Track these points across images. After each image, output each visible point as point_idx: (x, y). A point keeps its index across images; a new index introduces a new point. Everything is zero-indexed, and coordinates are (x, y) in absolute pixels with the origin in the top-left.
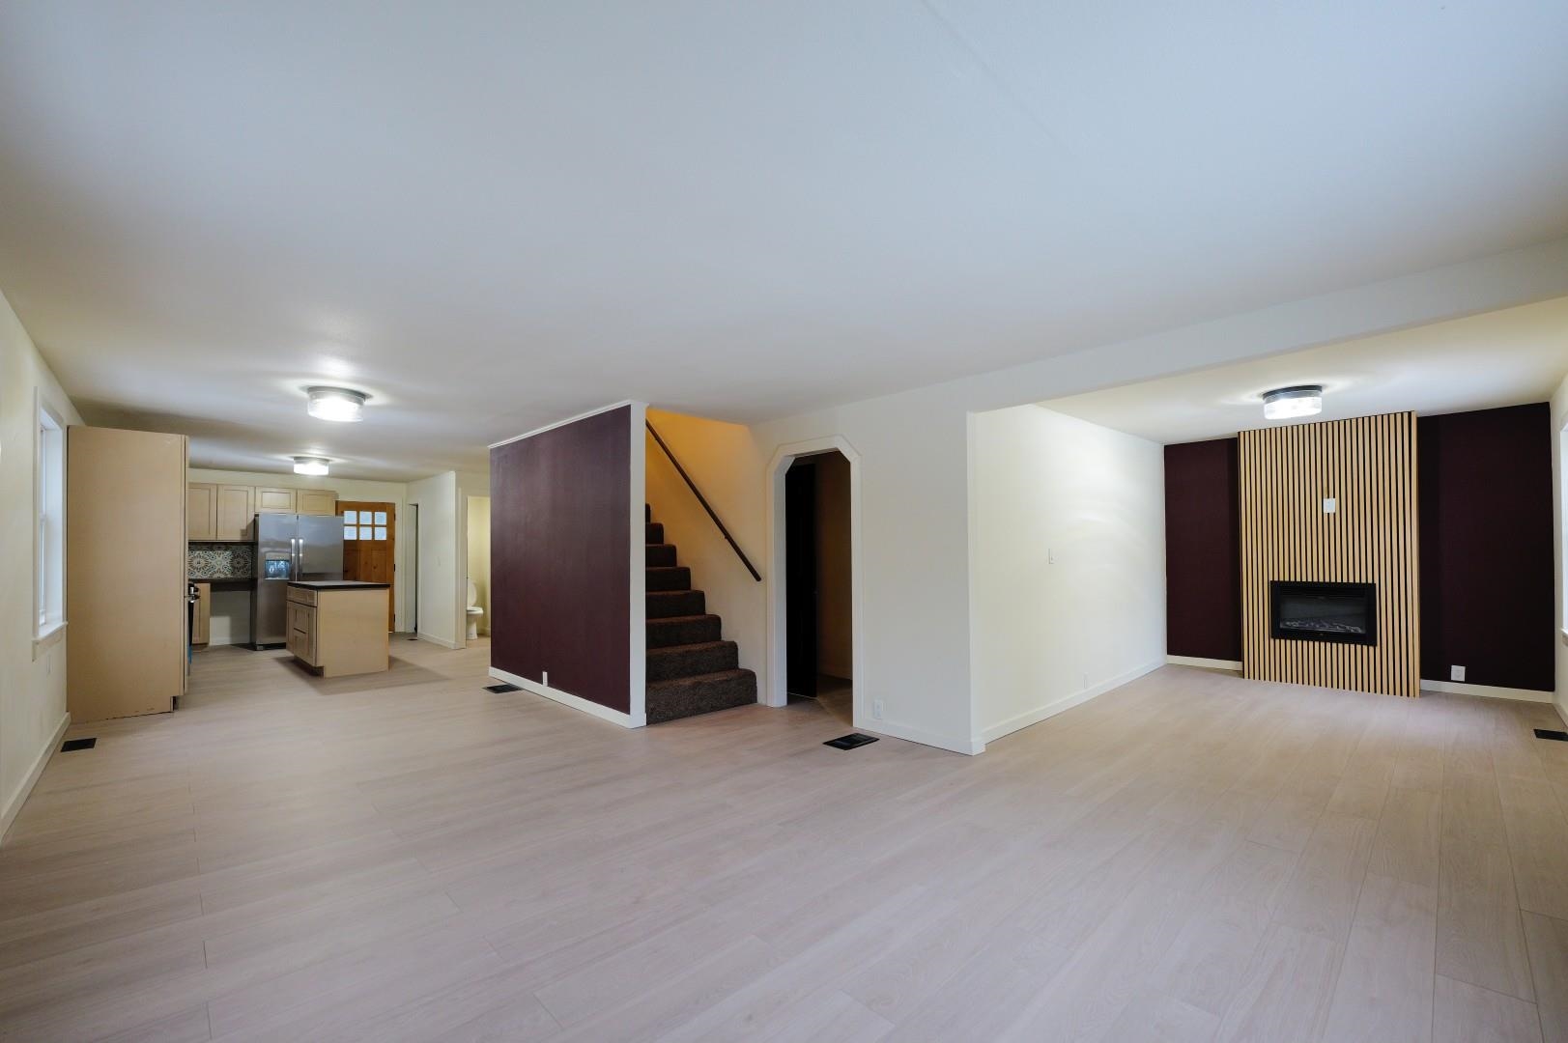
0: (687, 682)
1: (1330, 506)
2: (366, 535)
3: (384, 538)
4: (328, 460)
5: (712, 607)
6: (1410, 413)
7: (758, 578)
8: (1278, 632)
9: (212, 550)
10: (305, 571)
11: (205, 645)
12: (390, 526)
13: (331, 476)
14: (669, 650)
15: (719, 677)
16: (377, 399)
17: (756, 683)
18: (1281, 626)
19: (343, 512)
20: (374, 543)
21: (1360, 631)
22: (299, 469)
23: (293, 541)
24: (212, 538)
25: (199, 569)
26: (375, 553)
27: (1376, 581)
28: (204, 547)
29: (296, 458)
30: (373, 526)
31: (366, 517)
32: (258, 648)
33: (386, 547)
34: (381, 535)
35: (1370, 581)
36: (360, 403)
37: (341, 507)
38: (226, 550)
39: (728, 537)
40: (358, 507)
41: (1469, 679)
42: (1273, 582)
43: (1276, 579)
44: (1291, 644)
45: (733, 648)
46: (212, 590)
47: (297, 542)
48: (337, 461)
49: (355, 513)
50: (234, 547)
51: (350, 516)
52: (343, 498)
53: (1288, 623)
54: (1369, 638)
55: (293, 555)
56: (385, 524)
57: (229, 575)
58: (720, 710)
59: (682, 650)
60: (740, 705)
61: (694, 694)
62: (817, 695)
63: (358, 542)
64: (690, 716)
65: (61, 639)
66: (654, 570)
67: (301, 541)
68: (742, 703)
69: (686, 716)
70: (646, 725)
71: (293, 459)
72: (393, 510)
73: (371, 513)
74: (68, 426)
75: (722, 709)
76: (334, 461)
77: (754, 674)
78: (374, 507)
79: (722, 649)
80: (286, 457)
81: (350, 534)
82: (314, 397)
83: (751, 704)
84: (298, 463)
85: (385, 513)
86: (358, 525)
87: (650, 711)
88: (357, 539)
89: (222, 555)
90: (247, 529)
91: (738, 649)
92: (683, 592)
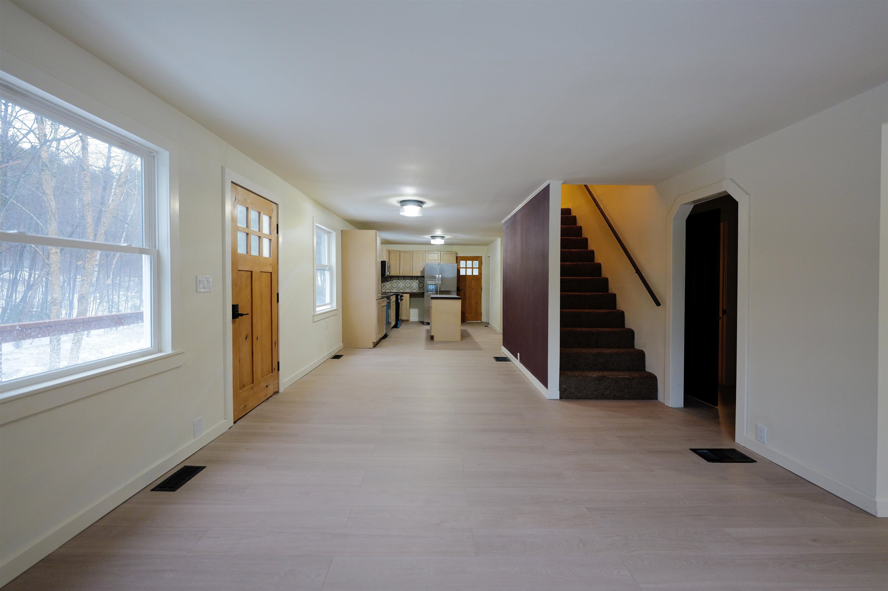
0: (595, 374)
2: (469, 272)
3: (477, 274)
4: (444, 237)
5: (629, 323)
7: (658, 304)
9: (412, 280)
10: (442, 289)
11: (408, 320)
12: (480, 268)
13: (446, 244)
14: (585, 351)
15: (625, 375)
16: (429, 204)
17: (657, 385)
19: (460, 261)
20: (473, 276)
22: (433, 242)
23: (437, 276)
24: (411, 275)
25: (408, 288)
26: (473, 281)
28: (410, 278)
29: (432, 237)
30: (472, 268)
31: (469, 263)
32: (425, 324)
33: (478, 279)
34: (476, 272)
36: (421, 206)
37: (458, 259)
38: (417, 280)
39: (638, 272)
40: (466, 259)
45: (641, 355)
46: (410, 297)
47: (439, 276)
48: (447, 237)
49: (465, 262)
50: (419, 278)
51: (462, 263)
52: (459, 255)
55: (437, 282)
56: (478, 267)
57: (418, 291)
58: (622, 399)
59: (596, 351)
60: (640, 399)
61: (599, 384)
62: (718, 405)
63: (465, 276)
64: (595, 399)
65: (337, 315)
66: (586, 294)
67: (440, 276)
68: (643, 399)
69: (592, 399)
70: (559, 399)
71: (431, 237)
72: (481, 260)
73: (471, 261)
74: (342, 231)
75: (623, 399)
76: (446, 237)
77: (656, 377)
78: (473, 259)
79: (632, 355)
80: (428, 237)
81: (462, 272)
82: (402, 205)
83: (652, 400)
84: (432, 239)
85: (478, 261)
86: (466, 268)
87: (563, 390)
88: (465, 274)
89: (415, 282)
90: (421, 271)
91: (645, 356)
92: (606, 311)
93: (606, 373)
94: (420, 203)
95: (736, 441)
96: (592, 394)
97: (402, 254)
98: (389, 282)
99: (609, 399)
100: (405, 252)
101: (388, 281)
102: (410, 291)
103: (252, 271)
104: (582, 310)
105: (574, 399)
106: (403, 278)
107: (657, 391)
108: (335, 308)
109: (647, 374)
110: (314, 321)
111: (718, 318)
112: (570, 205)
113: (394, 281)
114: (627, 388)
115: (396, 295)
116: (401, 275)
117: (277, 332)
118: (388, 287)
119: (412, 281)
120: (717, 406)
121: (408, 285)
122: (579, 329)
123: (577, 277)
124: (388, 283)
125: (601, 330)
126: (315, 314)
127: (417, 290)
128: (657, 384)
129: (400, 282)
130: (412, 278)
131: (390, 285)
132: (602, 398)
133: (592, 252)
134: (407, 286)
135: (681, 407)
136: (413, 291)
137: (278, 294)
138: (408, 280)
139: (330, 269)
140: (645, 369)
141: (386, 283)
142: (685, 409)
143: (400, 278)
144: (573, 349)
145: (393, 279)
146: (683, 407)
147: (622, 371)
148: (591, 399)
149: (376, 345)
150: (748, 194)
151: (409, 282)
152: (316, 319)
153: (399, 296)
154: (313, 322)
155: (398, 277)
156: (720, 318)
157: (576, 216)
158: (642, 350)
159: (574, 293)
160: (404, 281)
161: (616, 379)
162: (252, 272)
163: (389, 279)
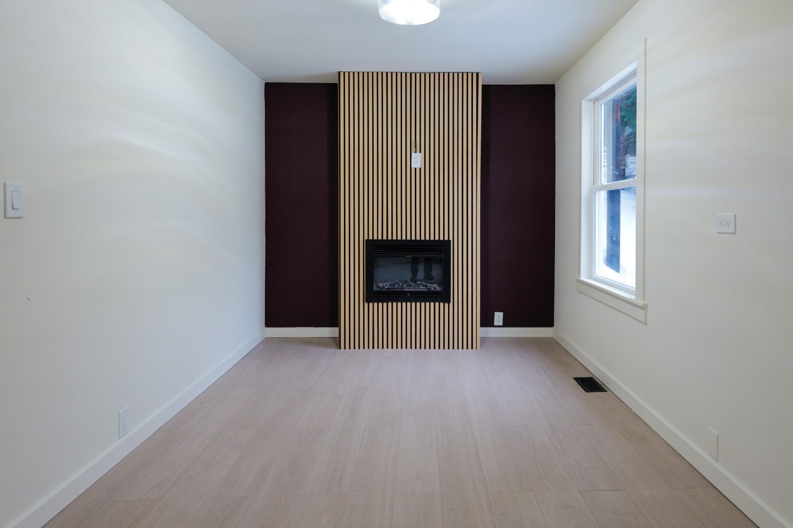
1: (417, 160)
6: (477, 74)
8: (373, 295)
18: (375, 289)
21: (438, 289)
27: (451, 239)
35: (446, 238)
41: (507, 323)
42: (368, 241)
43: (371, 238)
44: (382, 306)
53: (380, 285)
54: (444, 296)
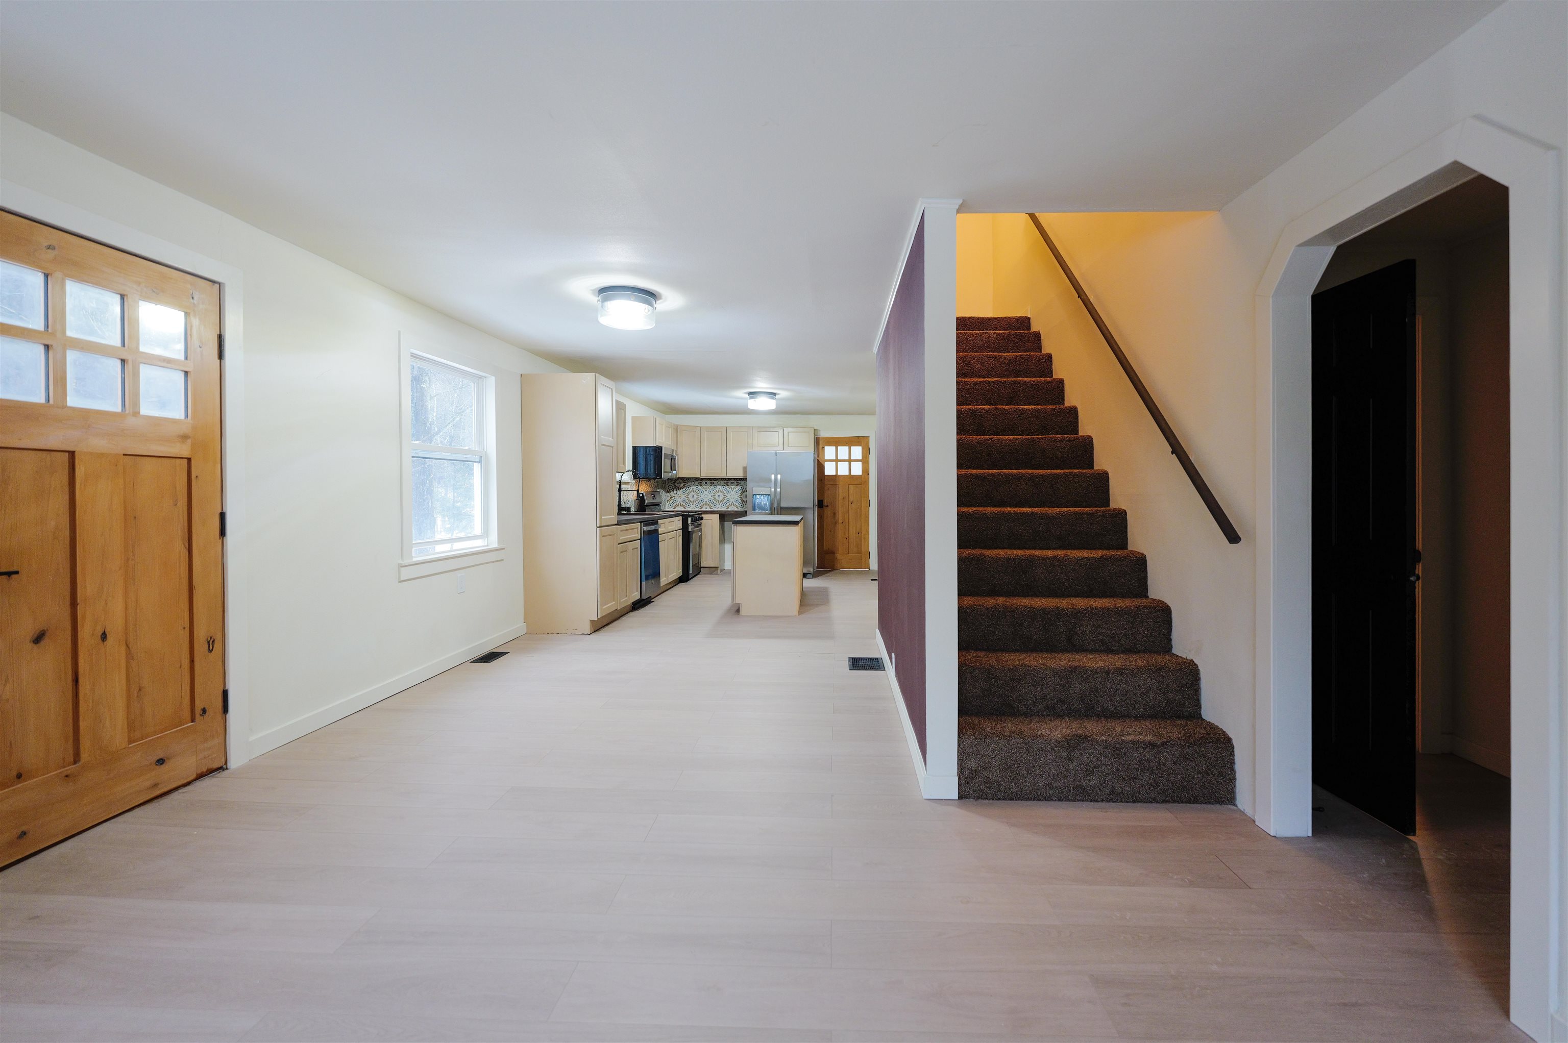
0: (1059, 730)
2: (843, 470)
3: (860, 473)
4: (774, 394)
5: (1160, 587)
7: (1233, 537)
9: (728, 485)
10: (782, 505)
11: (717, 568)
12: (865, 461)
14: (1032, 660)
15: (1143, 732)
16: (672, 298)
17: (1233, 762)
19: (823, 449)
20: (851, 478)
22: (755, 404)
23: (773, 476)
24: (726, 475)
25: (719, 502)
26: (851, 488)
28: (723, 483)
29: (750, 394)
30: (850, 461)
31: (843, 451)
33: (861, 482)
34: (857, 470)
36: (652, 305)
37: (820, 443)
38: (737, 485)
39: (1178, 450)
40: (836, 442)
45: (1190, 674)
46: (720, 521)
47: (776, 477)
48: (783, 394)
50: (739, 482)
51: (829, 452)
52: (823, 434)
55: (773, 490)
56: (861, 458)
57: (739, 508)
58: (1134, 802)
59: (1064, 663)
60: (1186, 802)
61: (1070, 759)
62: (1417, 827)
63: (835, 478)
64: (1058, 801)
65: (502, 560)
66: (1051, 512)
67: (779, 476)
68: (1194, 800)
69: (1048, 799)
70: (957, 798)
71: (747, 395)
72: (868, 444)
73: (847, 447)
74: (521, 375)
75: (1138, 802)
76: (779, 394)
77: (1229, 740)
78: (850, 442)
79: (1164, 674)
80: (741, 394)
81: (829, 470)
82: (605, 300)
83: (1218, 806)
84: (751, 398)
85: (861, 447)
86: (837, 461)
87: (967, 773)
88: (835, 474)
89: (735, 490)
90: (744, 467)
91: (1199, 679)
92: (1099, 553)
93: (1091, 727)
94: (649, 296)
95: (1516, 1016)
96: (1050, 786)
97: (705, 435)
98: (682, 490)
99: (1097, 801)
100: (711, 429)
101: (679, 489)
102: (723, 509)
103: (75, 452)
104: (1037, 553)
105: (999, 799)
106: (709, 482)
107: (1232, 780)
108: (495, 545)
109: (1205, 728)
110: (402, 579)
111: (1411, 579)
112: (1029, 309)
113: (692, 488)
114: (1148, 770)
115: (683, 516)
116: (704, 475)
117: (221, 610)
118: (679, 500)
119: (727, 487)
120: (1414, 835)
121: (719, 496)
122: (1026, 601)
123: (1030, 471)
124: (680, 492)
125: (1081, 603)
126: (406, 562)
127: (738, 505)
128: (1234, 760)
129: (704, 490)
130: (727, 481)
131: (683, 497)
132: (1078, 798)
133: (1074, 411)
134: (717, 498)
135: (1306, 836)
136: (730, 509)
137: (222, 516)
138: (720, 487)
139: (482, 460)
140: (1200, 714)
141: (675, 492)
142: (1319, 845)
143: (703, 483)
144: (1007, 655)
145: (689, 484)
146: (1310, 834)
147: (1136, 718)
148: (1046, 799)
149: (599, 626)
150: (1549, 147)
151: (721, 490)
152: (406, 573)
153: (690, 519)
154: (399, 582)
155: (700, 481)
156: (1418, 578)
157: (1039, 331)
158: (1192, 661)
159: (1021, 509)
160: (712, 487)
161: (1117, 746)
162: (72, 454)
163: (682, 485)
